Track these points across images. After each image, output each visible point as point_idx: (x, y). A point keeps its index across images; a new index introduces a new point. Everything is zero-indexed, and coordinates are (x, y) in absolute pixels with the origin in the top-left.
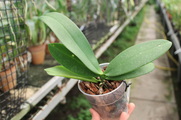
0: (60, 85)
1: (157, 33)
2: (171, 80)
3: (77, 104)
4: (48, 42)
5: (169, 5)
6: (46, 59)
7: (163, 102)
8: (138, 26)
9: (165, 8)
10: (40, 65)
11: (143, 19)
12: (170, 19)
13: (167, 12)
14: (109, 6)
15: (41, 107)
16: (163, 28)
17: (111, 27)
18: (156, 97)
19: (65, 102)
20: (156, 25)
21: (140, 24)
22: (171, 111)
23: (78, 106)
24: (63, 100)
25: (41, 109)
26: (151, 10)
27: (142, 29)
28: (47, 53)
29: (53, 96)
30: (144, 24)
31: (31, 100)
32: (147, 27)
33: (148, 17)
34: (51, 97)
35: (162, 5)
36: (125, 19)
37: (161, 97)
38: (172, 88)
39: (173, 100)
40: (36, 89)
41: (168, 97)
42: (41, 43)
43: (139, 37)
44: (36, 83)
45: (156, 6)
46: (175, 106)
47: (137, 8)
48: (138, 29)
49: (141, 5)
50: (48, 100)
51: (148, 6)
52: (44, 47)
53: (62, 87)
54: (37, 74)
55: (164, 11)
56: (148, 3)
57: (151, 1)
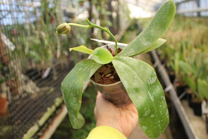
45: (138, 31)
51: (130, 33)
56: (129, 29)
57: (133, 27)
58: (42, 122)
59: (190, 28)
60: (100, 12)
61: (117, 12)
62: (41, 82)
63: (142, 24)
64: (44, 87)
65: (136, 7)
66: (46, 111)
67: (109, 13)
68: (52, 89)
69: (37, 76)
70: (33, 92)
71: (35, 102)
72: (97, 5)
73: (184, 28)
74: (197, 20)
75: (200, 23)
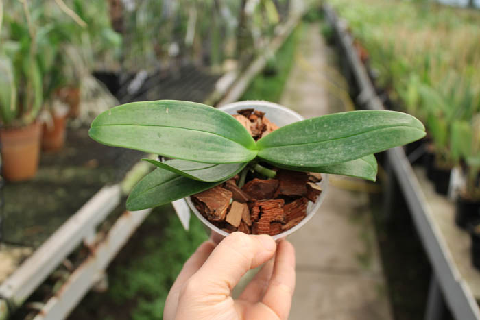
0: (91, 239)
1: (329, 94)
2: (368, 216)
3: (127, 287)
4: (46, 117)
5: (360, 25)
6: (43, 163)
7: (352, 272)
8: (281, 76)
9: (349, 31)
10: (27, 182)
12: (365, 61)
13: (355, 44)
14: (217, 22)
15: (38, 306)
16: (343, 83)
17: (220, 76)
19: (104, 286)
21: (288, 71)
22: (372, 295)
23: (130, 294)
24: (99, 283)
25: (37, 312)
26: (314, 36)
28: (44, 148)
29: (71, 272)
30: (296, 72)
31: (10, 287)
32: (303, 78)
34: (66, 275)
35: (342, 25)
36: (252, 58)
38: (372, 235)
39: (376, 266)
40: (17, 252)
41: (363, 259)
42: (28, 118)
43: (286, 104)
44: (19, 235)
45: (326, 26)
46: (381, 281)
47: (282, 30)
48: (283, 84)
49: (292, 22)
50: (58, 285)
52: (36, 132)
53: (97, 244)
54: (18, 208)
55: (347, 41)
56: (306, 19)
59: (448, 28)
73: (436, 26)
74: (465, 14)
75: (471, 20)
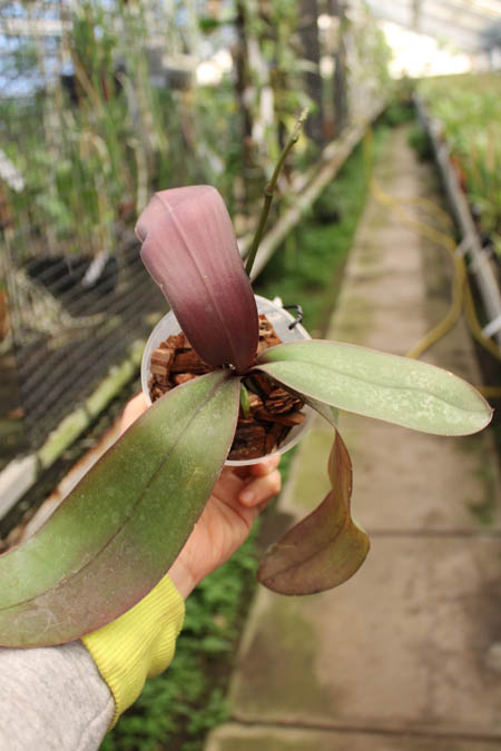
7: (463, 534)
8: (347, 221)
9: (443, 139)
11: (365, 192)
12: (465, 188)
13: (452, 159)
18: (433, 516)
20: (421, 212)
21: (357, 213)
27: (364, 233)
30: (370, 212)
32: (383, 222)
33: (388, 180)
36: (278, 208)
37: (453, 513)
43: (355, 268)
48: (349, 234)
51: (385, 133)
55: (443, 155)
56: (382, 121)
57: (395, 114)
58: (97, 402)
60: (275, 62)
61: (339, 57)
62: (76, 297)
63: (428, 104)
64: (87, 315)
65: (412, 35)
66: (105, 375)
67: (305, 66)
68: (115, 322)
69: (63, 280)
70: (53, 330)
71: (64, 357)
72: (263, 38)
